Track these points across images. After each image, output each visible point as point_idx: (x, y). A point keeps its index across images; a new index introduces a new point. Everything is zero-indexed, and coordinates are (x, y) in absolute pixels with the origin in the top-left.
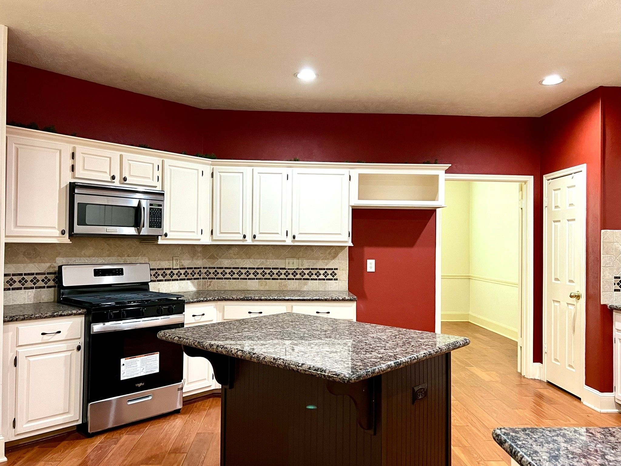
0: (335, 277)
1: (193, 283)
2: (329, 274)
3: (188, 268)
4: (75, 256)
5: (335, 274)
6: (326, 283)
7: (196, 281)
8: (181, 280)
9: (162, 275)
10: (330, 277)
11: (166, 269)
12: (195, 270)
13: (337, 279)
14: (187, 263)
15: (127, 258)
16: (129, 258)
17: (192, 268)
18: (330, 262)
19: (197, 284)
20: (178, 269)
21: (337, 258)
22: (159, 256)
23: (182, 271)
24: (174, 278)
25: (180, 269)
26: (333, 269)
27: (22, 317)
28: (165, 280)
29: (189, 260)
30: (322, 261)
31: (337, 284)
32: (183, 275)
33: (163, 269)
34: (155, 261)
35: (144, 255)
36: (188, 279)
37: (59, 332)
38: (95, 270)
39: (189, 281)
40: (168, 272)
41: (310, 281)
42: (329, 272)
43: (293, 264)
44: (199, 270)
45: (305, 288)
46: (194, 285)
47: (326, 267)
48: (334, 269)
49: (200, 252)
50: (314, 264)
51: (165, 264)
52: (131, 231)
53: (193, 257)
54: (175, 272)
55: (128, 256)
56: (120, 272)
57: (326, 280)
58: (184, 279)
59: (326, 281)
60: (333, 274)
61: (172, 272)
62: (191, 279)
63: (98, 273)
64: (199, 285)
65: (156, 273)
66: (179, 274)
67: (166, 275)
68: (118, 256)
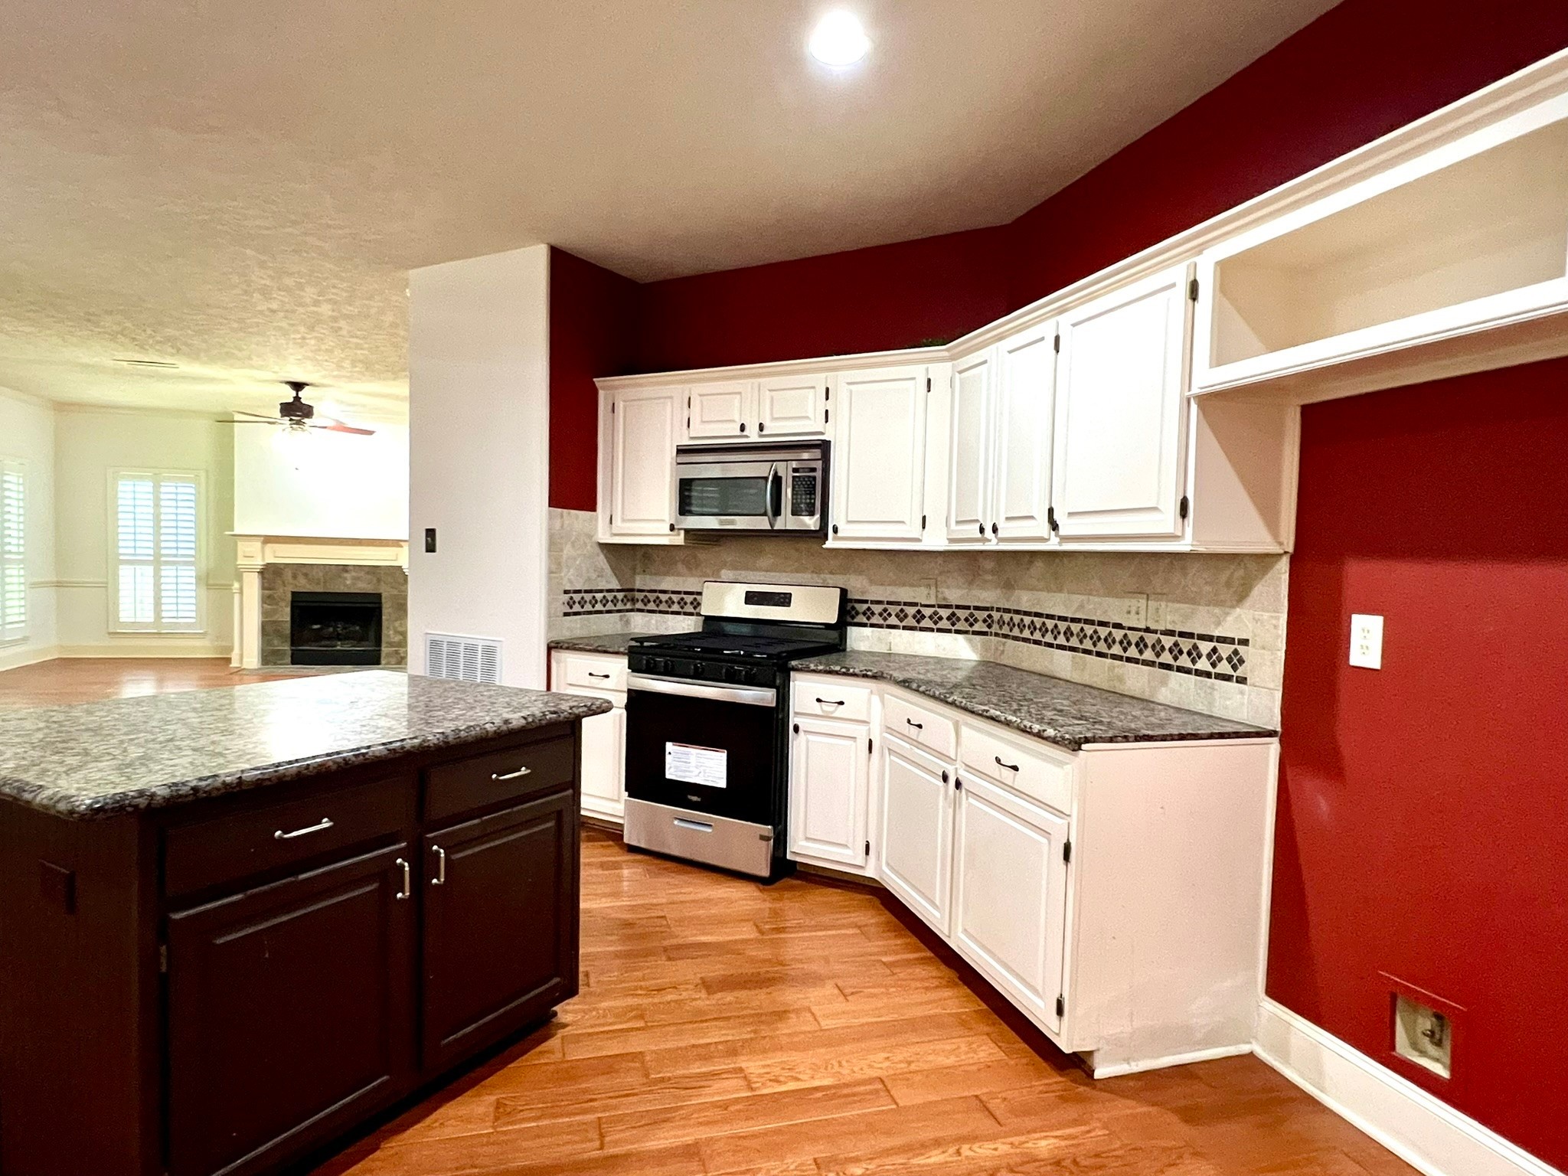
0: (1240, 673)
1: (970, 641)
2: (1224, 657)
3: (958, 607)
4: (747, 569)
5: (1241, 661)
6: (1212, 688)
7: (978, 638)
8: (940, 630)
9: (897, 616)
10: (1224, 668)
11: (905, 604)
12: (977, 613)
13: (1246, 679)
14: (955, 595)
15: (828, 576)
16: (832, 576)
17: (968, 608)
18: (1228, 614)
19: (982, 647)
20: (933, 606)
21: (1248, 602)
22: (891, 574)
23: (945, 613)
24: (923, 624)
25: (940, 606)
26: (1234, 639)
27: (566, 645)
28: (905, 628)
29: (959, 587)
30: (1207, 608)
31: (1246, 697)
32: (945, 621)
33: (898, 603)
34: (882, 585)
35: (861, 573)
36: (958, 632)
37: (607, 676)
38: (748, 593)
39: (960, 637)
40: (911, 611)
41: (1174, 674)
42: (1225, 650)
43: (1138, 613)
44: (987, 613)
45: (1164, 696)
46: (973, 647)
47: (1216, 633)
48: (1239, 640)
49: (992, 572)
50: (1186, 617)
51: (904, 594)
52: (762, 523)
53: (971, 583)
54: (927, 612)
55: (831, 573)
56: (784, 600)
57: (1215, 678)
58: (949, 631)
59: (1213, 680)
60: (1236, 661)
61: (919, 612)
62: (966, 632)
63: (751, 598)
64: (986, 648)
65: (885, 610)
66: (936, 618)
67: (906, 616)
68: (813, 572)
